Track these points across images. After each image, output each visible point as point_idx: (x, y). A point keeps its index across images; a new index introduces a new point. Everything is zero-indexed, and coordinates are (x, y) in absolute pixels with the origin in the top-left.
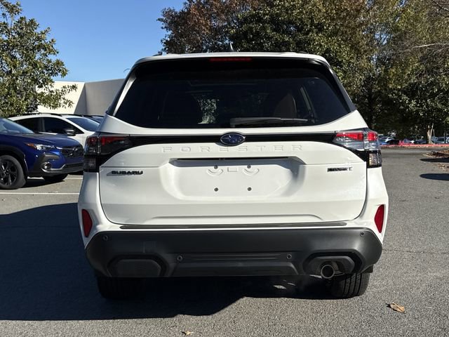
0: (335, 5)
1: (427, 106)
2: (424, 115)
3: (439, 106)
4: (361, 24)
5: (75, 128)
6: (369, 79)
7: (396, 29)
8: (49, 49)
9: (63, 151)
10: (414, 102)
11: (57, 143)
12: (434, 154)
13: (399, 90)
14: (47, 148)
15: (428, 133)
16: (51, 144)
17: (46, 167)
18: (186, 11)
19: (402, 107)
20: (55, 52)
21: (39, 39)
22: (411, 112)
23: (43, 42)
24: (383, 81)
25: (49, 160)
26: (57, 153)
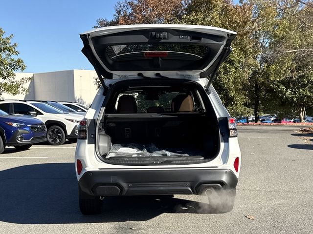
0: (228, 18)
1: (300, 94)
2: (297, 100)
3: (309, 94)
4: (248, 32)
5: (36, 110)
6: (255, 73)
7: (275, 36)
8: (12, 51)
9: (31, 127)
10: (289, 91)
11: (26, 122)
12: (302, 131)
13: (278, 82)
14: (20, 125)
15: (301, 114)
16: (22, 122)
17: (19, 139)
18: (115, 21)
19: (280, 95)
20: (17, 53)
21: (5, 43)
22: (287, 98)
23: (8, 45)
24: (266, 75)
25: (22, 134)
26: (28, 129)
